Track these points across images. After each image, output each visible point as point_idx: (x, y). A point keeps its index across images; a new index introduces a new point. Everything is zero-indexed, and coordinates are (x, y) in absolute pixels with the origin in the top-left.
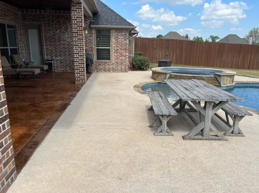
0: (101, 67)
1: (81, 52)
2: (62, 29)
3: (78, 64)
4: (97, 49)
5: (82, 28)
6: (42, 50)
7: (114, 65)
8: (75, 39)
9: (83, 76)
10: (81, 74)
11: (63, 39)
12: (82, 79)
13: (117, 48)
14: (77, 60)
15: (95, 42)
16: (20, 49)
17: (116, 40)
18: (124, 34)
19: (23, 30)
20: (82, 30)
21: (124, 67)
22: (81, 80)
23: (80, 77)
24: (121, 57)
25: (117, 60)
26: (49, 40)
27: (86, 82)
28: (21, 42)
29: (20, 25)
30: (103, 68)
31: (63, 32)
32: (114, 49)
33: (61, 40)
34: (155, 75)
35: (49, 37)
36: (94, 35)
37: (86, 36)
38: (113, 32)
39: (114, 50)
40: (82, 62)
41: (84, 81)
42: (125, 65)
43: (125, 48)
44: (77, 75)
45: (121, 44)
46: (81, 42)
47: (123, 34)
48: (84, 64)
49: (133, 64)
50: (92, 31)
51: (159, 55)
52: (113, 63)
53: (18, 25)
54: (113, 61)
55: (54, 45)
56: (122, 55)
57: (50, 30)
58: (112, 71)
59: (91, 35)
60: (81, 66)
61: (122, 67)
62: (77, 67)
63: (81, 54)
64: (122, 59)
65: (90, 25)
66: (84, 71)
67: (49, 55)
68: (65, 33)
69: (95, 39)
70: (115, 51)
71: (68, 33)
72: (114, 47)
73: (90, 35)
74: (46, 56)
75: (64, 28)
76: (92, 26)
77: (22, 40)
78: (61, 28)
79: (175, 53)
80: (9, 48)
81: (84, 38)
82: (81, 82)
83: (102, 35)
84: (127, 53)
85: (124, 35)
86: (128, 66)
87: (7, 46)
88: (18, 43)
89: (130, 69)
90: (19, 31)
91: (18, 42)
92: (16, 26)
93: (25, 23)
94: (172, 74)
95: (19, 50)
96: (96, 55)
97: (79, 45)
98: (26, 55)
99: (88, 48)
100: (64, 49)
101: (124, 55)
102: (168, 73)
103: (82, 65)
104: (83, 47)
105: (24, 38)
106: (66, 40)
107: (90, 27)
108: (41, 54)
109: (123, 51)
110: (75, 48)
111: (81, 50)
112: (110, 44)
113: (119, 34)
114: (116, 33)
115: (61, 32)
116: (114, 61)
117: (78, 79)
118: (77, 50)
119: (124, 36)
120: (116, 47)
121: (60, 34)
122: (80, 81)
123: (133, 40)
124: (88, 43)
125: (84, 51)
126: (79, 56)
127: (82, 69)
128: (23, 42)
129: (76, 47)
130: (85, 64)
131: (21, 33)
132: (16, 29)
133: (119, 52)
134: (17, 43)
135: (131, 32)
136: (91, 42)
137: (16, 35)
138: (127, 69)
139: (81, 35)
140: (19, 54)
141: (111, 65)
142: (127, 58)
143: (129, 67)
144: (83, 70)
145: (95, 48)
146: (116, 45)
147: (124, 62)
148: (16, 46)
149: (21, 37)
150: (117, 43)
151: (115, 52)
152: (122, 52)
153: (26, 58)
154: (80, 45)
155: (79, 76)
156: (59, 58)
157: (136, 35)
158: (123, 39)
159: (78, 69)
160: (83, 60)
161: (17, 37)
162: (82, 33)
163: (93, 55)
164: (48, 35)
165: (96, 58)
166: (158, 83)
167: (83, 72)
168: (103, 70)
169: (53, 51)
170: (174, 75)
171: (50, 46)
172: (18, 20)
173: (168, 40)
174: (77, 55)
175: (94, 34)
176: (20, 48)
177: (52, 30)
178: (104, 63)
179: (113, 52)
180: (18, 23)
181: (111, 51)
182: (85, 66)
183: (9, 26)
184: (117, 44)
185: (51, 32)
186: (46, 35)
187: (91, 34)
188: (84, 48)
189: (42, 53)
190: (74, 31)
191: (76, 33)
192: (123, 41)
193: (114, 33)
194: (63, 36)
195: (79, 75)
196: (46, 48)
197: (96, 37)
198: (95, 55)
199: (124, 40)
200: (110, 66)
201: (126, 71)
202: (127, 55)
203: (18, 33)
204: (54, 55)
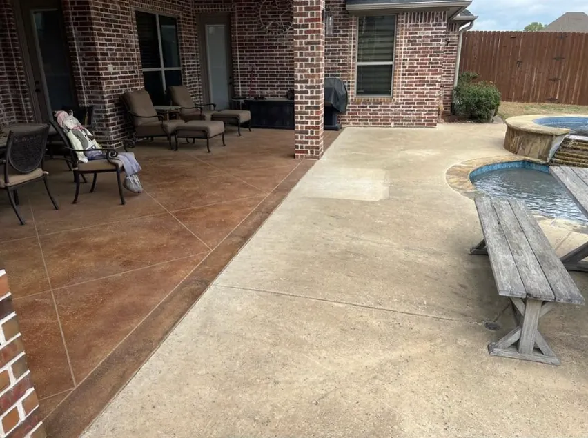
0: (367, 114)
1: (313, 76)
2: (279, 20)
3: (304, 110)
4: (359, 67)
5: (318, 14)
6: (233, 72)
7: (399, 107)
8: (301, 43)
9: (314, 140)
10: (309, 134)
11: (279, 44)
12: (313, 147)
13: (411, 63)
14: (301, 98)
15: (357, 48)
16: (187, 71)
17: (411, 41)
18: (434, 23)
19: (194, 27)
20: (318, 20)
21: (427, 114)
22: (309, 151)
23: (307, 142)
24: (419, 85)
25: (408, 96)
26: (248, 49)
27: (323, 154)
28: (189, 55)
29: (188, 16)
30: (369, 117)
31: (279, 28)
32: (402, 66)
33: (274, 48)
34: (517, 139)
35: (249, 41)
36: (354, 32)
37: (327, 34)
38: (404, 20)
39: (402, 69)
40: (315, 105)
41: (317, 153)
42: (429, 107)
43: (432, 63)
44: (302, 137)
45: (423, 52)
46: (315, 51)
47: (431, 23)
48: (318, 108)
49: (452, 105)
50: (348, 20)
51: (531, 79)
52: (397, 103)
53: (184, 15)
54: (398, 96)
55: (258, 60)
56: (422, 81)
57: (251, 23)
58: (392, 124)
59: (347, 31)
60: (312, 113)
61: (420, 114)
62: (302, 118)
63: (312, 81)
64: (423, 93)
65: (345, 6)
66: (318, 128)
67: (248, 86)
68: (285, 30)
69: (357, 41)
70: (407, 71)
71: (290, 30)
72: (404, 60)
73: (344, 31)
74: (240, 87)
75: (282, 16)
76: (349, 7)
77: (191, 52)
78: (275, 17)
79: (580, 75)
80: (163, 69)
81: (322, 40)
82: (309, 154)
83: (377, 31)
84: (438, 76)
85: (434, 25)
86: (439, 111)
87: (160, 66)
88: (183, 59)
89: (443, 117)
90: (186, 30)
91: (182, 55)
92: (179, 18)
93: (199, 11)
94: (572, 137)
95: (184, 73)
96: (355, 84)
97: (310, 60)
98: (199, 85)
99: (338, 66)
100: (280, 69)
101: (428, 81)
102: (556, 136)
103: (314, 111)
104: (318, 65)
105: (196, 45)
106: (286, 47)
107: (344, 9)
108: (230, 83)
109: (427, 69)
110: (298, 68)
111: (312, 71)
112: (392, 54)
113: (419, 24)
114: (412, 24)
115: (276, 28)
116: (400, 98)
117: (302, 147)
118: (304, 71)
119: (432, 29)
120: (410, 60)
121: (272, 33)
122: (307, 152)
123: (458, 39)
124: (337, 52)
125: (322, 74)
126: (307, 87)
127: (312, 123)
128: (194, 55)
129: (301, 66)
130: (322, 109)
131: (191, 34)
132: (180, 26)
133: (417, 74)
134: (181, 57)
135: (455, 18)
136: (345, 50)
137: (179, 40)
138: (434, 117)
139: (314, 31)
140: (186, 83)
141: (392, 107)
142: (435, 89)
143: (441, 113)
144: (315, 125)
145: (354, 64)
146: (410, 56)
147: (427, 100)
148: (179, 66)
149: (190, 45)
150: (412, 49)
151: (403, 75)
152: (425, 74)
153: (200, 92)
154: (312, 60)
155: (304, 139)
156: (269, 91)
157: (468, 24)
158: (428, 37)
159: (303, 123)
160: (317, 98)
161: (182, 44)
162: (318, 26)
163: (349, 82)
164: (246, 37)
165: (355, 91)
166: (524, 161)
167: (315, 130)
168: (370, 121)
169: (257, 76)
170: (577, 141)
171: (250, 62)
172: (185, 4)
173: (563, 36)
174: (304, 85)
175: (354, 28)
176: (188, 69)
177: (255, 23)
178: (374, 103)
179: (399, 75)
180: (185, 12)
181: (395, 71)
182: (320, 115)
183: (164, 20)
184: (411, 53)
185: (254, 28)
186: (243, 37)
187: (347, 28)
188: (322, 67)
189: (234, 79)
190: (298, 23)
191: (303, 26)
192: (428, 44)
193: (406, 22)
194: (280, 37)
195: (307, 138)
196: (241, 69)
197: (359, 37)
198: (353, 82)
199: (431, 41)
200: (388, 110)
201: (431, 123)
202: (437, 82)
203: (183, 35)
204: (258, 86)
